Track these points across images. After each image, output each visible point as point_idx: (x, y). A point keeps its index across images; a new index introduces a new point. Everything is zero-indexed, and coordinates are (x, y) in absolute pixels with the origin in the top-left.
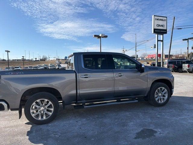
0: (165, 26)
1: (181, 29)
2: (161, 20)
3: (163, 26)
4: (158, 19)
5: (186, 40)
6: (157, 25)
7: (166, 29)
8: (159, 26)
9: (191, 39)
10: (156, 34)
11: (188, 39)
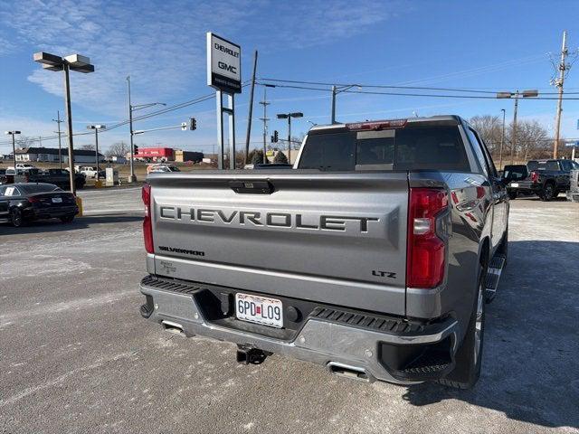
0: (237, 71)
1: (274, 86)
2: (228, 51)
4: (221, 48)
5: (285, 116)
7: (238, 79)
8: (224, 67)
9: (296, 115)
10: (217, 90)
11: (290, 115)
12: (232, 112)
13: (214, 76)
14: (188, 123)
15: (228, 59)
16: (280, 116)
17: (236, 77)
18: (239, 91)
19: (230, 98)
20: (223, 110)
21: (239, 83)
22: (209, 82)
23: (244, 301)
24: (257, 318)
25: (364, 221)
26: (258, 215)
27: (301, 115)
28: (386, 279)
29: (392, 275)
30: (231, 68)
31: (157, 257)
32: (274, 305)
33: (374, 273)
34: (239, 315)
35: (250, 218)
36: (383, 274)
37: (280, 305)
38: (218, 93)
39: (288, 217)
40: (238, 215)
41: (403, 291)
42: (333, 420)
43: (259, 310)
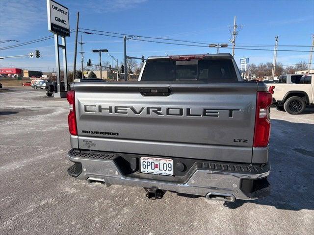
0: (67, 23)
1: (90, 34)
2: (60, 10)
3: (65, 22)
5: (97, 51)
6: (56, 19)
7: (68, 28)
8: (59, 20)
9: (104, 51)
10: (55, 34)
11: (100, 51)
12: (64, 47)
13: (52, 25)
14: (35, 54)
15: (61, 16)
16: (94, 51)
17: (66, 27)
18: (68, 35)
19: (63, 39)
20: (59, 46)
21: (68, 30)
22: (50, 29)
23: (146, 161)
24: (156, 171)
25: (231, 111)
26: (160, 109)
27: (107, 51)
28: (242, 143)
29: (245, 141)
30: (63, 21)
31: (79, 137)
32: (167, 163)
33: (234, 141)
34: (142, 170)
35: (154, 111)
36: (240, 141)
37: (172, 162)
38: (56, 35)
39: (181, 110)
40: (145, 109)
41: (251, 149)
42: (196, 224)
43: (156, 166)
